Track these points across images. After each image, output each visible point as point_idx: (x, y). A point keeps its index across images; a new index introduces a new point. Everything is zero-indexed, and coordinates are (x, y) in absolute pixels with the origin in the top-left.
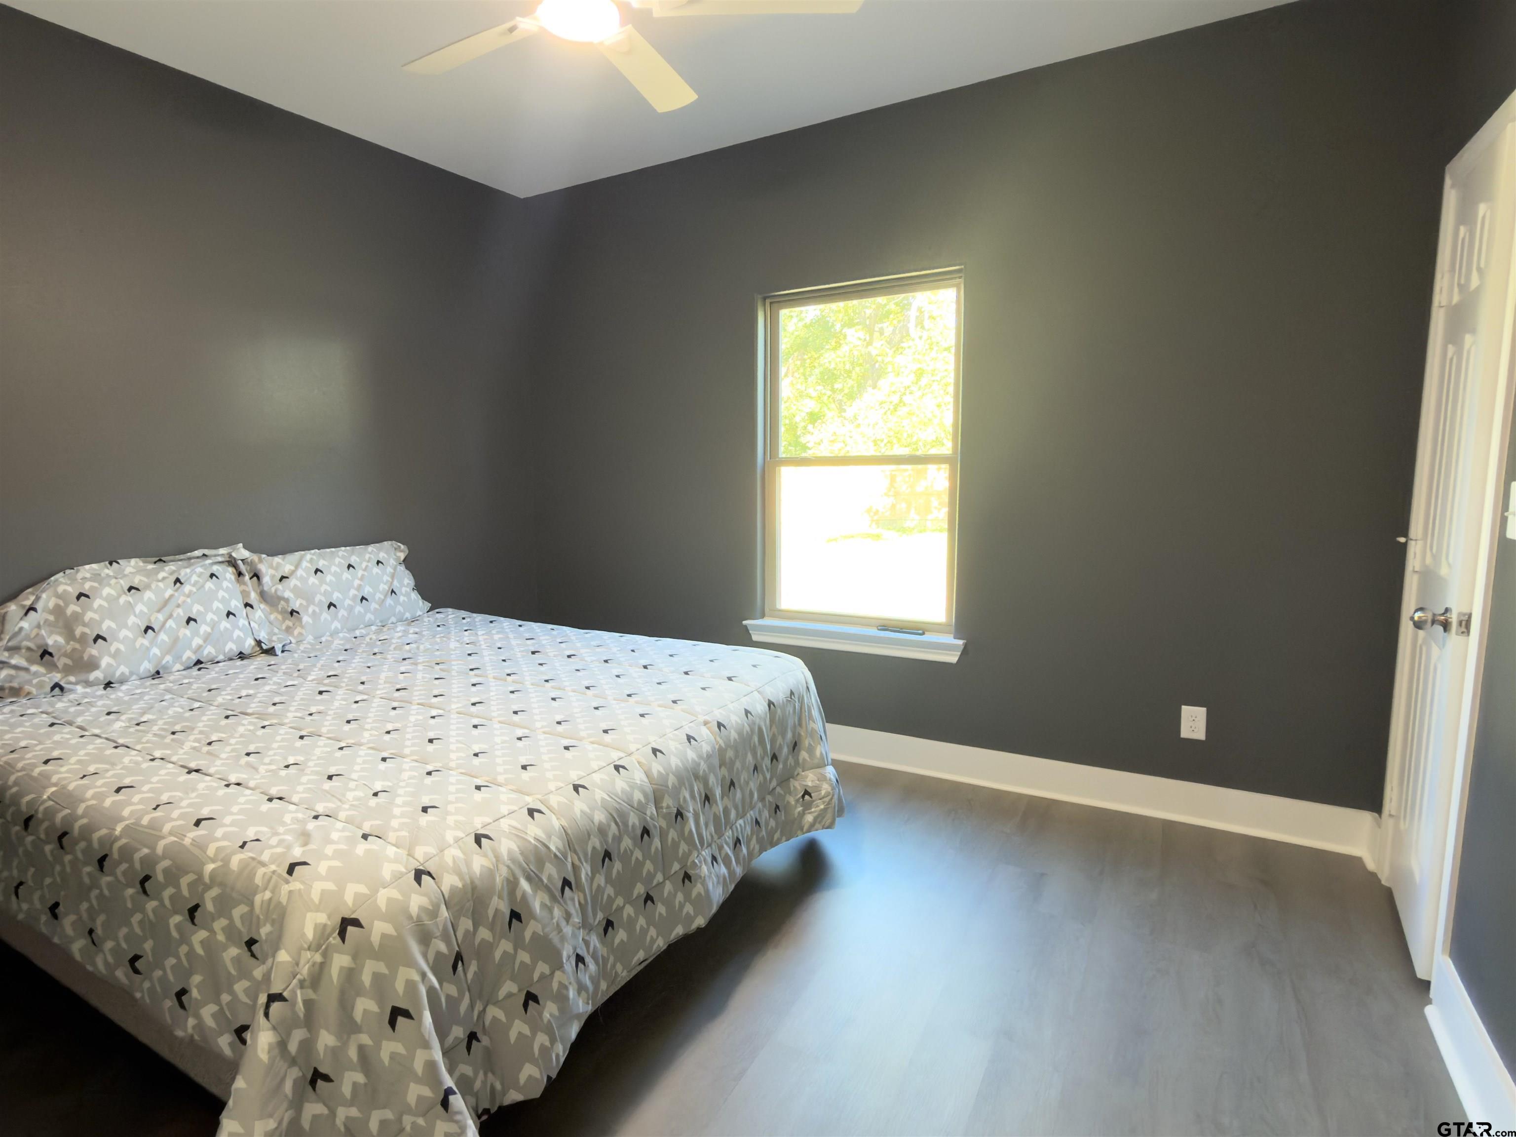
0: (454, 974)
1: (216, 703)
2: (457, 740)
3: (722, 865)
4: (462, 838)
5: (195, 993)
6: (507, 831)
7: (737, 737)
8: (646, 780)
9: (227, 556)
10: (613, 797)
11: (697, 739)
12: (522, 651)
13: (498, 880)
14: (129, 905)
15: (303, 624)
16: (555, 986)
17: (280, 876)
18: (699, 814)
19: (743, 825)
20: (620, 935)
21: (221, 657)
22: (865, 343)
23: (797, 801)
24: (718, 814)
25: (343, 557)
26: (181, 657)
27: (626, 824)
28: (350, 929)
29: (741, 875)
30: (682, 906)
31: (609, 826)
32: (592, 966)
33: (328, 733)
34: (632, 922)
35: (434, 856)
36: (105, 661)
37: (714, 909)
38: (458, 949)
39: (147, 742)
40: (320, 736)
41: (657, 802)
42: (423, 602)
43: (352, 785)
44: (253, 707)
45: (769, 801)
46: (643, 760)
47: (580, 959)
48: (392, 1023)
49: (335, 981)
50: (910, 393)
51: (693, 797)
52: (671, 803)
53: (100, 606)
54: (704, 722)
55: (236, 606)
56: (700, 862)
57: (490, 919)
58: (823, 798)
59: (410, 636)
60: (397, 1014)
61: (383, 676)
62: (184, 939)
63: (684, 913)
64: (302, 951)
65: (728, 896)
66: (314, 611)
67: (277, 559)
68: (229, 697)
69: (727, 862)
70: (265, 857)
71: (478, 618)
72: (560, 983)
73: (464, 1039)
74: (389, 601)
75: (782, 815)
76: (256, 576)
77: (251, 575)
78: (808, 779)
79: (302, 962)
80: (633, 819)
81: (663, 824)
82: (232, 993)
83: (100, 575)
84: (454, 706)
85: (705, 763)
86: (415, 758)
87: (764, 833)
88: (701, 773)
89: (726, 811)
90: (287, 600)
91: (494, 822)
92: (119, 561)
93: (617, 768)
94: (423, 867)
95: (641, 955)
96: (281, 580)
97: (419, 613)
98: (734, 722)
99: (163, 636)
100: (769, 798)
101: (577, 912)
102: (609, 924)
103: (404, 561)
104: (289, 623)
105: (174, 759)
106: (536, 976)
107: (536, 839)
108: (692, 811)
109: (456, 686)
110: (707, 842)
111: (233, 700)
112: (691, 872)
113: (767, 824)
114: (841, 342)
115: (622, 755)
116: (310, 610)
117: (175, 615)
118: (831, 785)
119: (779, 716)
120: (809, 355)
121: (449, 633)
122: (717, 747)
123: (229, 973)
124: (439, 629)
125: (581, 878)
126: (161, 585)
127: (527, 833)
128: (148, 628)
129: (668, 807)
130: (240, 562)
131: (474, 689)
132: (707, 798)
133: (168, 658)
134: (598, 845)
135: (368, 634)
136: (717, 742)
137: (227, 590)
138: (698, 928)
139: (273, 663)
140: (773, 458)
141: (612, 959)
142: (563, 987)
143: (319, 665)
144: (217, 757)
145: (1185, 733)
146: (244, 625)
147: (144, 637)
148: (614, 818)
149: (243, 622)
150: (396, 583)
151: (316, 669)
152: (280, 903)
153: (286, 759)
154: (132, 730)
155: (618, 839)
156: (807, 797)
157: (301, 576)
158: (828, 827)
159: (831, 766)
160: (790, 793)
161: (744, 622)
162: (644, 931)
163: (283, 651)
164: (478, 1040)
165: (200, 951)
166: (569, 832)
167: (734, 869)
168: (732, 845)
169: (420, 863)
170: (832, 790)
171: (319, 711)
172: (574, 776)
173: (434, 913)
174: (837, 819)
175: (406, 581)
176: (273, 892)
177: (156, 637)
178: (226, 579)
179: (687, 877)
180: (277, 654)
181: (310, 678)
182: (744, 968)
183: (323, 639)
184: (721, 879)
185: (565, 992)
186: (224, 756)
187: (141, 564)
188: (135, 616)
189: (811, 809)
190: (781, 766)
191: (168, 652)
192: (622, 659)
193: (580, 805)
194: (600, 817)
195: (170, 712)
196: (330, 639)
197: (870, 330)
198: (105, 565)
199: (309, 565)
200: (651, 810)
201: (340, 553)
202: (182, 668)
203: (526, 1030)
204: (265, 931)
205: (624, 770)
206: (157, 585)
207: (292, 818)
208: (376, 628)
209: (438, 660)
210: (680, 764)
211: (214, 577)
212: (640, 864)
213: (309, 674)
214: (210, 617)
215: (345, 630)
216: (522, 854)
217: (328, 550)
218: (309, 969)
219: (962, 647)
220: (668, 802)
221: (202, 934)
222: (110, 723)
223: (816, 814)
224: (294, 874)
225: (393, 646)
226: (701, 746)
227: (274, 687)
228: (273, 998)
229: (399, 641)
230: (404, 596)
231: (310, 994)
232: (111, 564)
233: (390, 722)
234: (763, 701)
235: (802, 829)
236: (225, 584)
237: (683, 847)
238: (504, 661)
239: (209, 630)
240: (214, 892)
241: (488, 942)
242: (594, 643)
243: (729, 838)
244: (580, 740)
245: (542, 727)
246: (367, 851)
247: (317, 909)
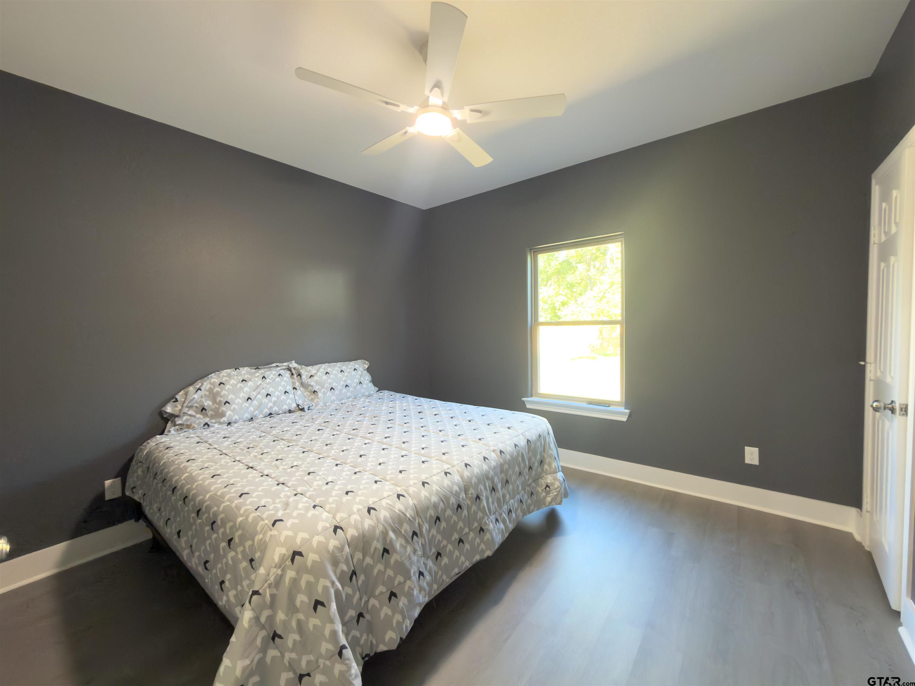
0: (351, 581)
1: (271, 434)
2: (373, 456)
3: (501, 523)
4: (361, 509)
5: (227, 583)
6: (385, 506)
7: (510, 458)
8: (460, 479)
9: (287, 366)
10: (442, 489)
11: (489, 459)
12: (415, 412)
13: (378, 532)
14: (206, 535)
15: (319, 397)
16: (406, 588)
17: (268, 526)
18: (489, 497)
19: (513, 502)
20: (445, 560)
21: (281, 412)
22: (586, 270)
23: (542, 490)
24: (499, 497)
25: (339, 367)
26: (263, 411)
27: (448, 503)
28: (297, 557)
29: (512, 528)
30: (479, 545)
31: (439, 504)
32: (428, 577)
33: (316, 450)
34: (451, 553)
35: (346, 519)
36: (228, 413)
37: (497, 547)
38: (353, 569)
39: (235, 452)
40: (312, 452)
41: (466, 491)
42: (374, 388)
43: (318, 478)
44: (287, 436)
45: (528, 490)
46: (459, 470)
47: (421, 574)
48: (315, 608)
49: (287, 585)
50: (608, 292)
51: (485, 488)
52: (473, 492)
53: (229, 388)
54: (493, 450)
55: (289, 388)
56: (489, 522)
57: (372, 553)
58: (556, 489)
59: (366, 403)
60: (318, 603)
61: (348, 423)
62: (225, 556)
63: (480, 549)
64: (272, 568)
65: (505, 539)
66: (324, 392)
67: (310, 368)
68: (278, 431)
69: (504, 522)
70: (264, 516)
71: (398, 395)
72: (409, 587)
73: (355, 617)
74: (359, 387)
75: (534, 497)
76: (299, 375)
77: (297, 375)
78: (548, 479)
79: (271, 573)
80: (453, 500)
81: (469, 502)
82: (242, 585)
83: (230, 374)
84: (376, 439)
85: (492, 471)
86: (351, 464)
87: (525, 506)
88: (490, 476)
89: (504, 496)
90: (312, 386)
91: (379, 501)
92: (239, 368)
93: (446, 473)
94: (339, 524)
95: (456, 570)
96: (310, 377)
97: (372, 392)
98: (508, 450)
99: (255, 402)
100: (528, 488)
101: (420, 548)
102: (439, 554)
103: (367, 369)
104: (313, 397)
105: (244, 461)
106: (396, 583)
107: (399, 510)
108: (485, 495)
109: (380, 429)
110: (493, 511)
111: (279, 432)
112: (484, 527)
113: (526, 502)
114: (576, 270)
115: (449, 466)
116: (322, 391)
117: (261, 393)
118: (560, 483)
119: (533, 448)
120: (561, 276)
121: (384, 402)
122: (499, 463)
123: (241, 576)
124: (379, 400)
125: (423, 531)
126: (256, 379)
127: (395, 507)
128: (249, 398)
129: (472, 494)
130: (293, 369)
131: (388, 430)
132: (493, 489)
133: (257, 412)
134: (433, 514)
135: (348, 402)
136: (499, 461)
137: (286, 381)
138: (488, 556)
139: (303, 415)
140: (536, 322)
141: (440, 573)
142: (411, 589)
143: (322, 417)
144: (263, 461)
145: (748, 461)
146: (292, 397)
147: (247, 403)
148: (442, 499)
149: (291, 396)
150: (362, 379)
151: (320, 418)
152: (265, 541)
153: (293, 463)
154: (231, 446)
155: (444, 511)
156: (548, 488)
157: (319, 375)
158: (558, 504)
159: (561, 472)
160: (539, 486)
161: (523, 399)
162: (458, 558)
163: (308, 410)
164: (364, 617)
165: (230, 562)
166: (418, 507)
167: (508, 525)
168: (507, 513)
169: (337, 521)
170: (560, 485)
171: (316, 439)
172: (423, 478)
173: (341, 549)
174: (564, 500)
175: (367, 377)
176: (263, 535)
177: (251, 403)
178: (286, 377)
179: (482, 530)
180: (305, 410)
181: (316, 423)
182: (514, 577)
183: (327, 404)
184: (501, 531)
185: (412, 592)
186: (266, 460)
187: (249, 370)
188: (244, 393)
189: (550, 494)
190: (534, 472)
191: (257, 410)
192: (459, 417)
193: (424, 493)
194: (434, 499)
195: (251, 438)
196: (330, 404)
197: (589, 266)
198: (233, 370)
199: (323, 370)
200: (463, 495)
201: (338, 365)
202: (263, 416)
203: (390, 613)
204: (257, 555)
205: (449, 475)
206: (255, 379)
207: (285, 495)
208: (352, 399)
209: (375, 415)
210: (479, 472)
211: (280, 376)
212: (456, 523)
213: (316, 421)
214: (277, 394)
215: (337, 400)
216: (391, 518)
217: (332, 364)
218: (274, 578)
219: (629, 413)
220: (472, 491)
221: (232, 554)
222: (223, 442)
223: (552, 497)
224: (275, 526)
225: (357, 408)
226: (491, 463)
227: (300, 427)
228: (256, 593)
229: (360, 406)
230: (366, 385)
231: (274, 591)
232: (236, 369)
233: (345, 446)
234: (524, 439)
235: (545, 505)
236: (285, 379)
237: (480, 514)
238: (405, 416)
239: (276, 399)
240: (239, 532)
241: (370, 564)
242: (448, 409)
243: (505, 509)
244: (431, 458)
245: (415, 450)
246: (313, 515)
247: (282, 546)
